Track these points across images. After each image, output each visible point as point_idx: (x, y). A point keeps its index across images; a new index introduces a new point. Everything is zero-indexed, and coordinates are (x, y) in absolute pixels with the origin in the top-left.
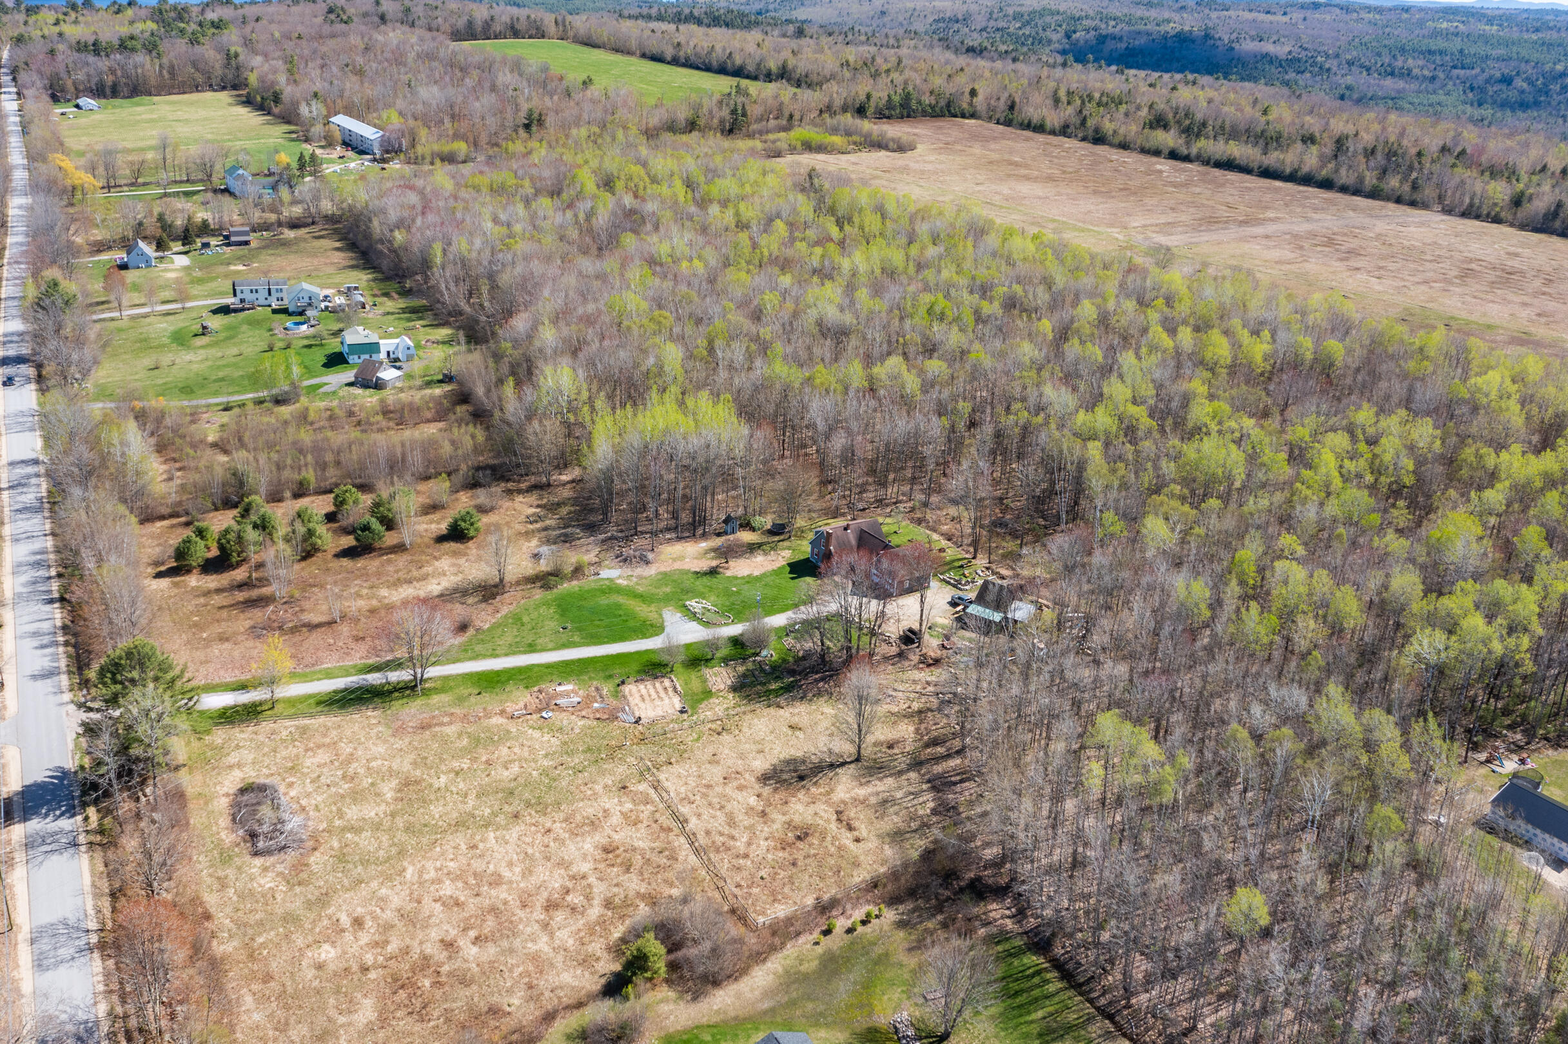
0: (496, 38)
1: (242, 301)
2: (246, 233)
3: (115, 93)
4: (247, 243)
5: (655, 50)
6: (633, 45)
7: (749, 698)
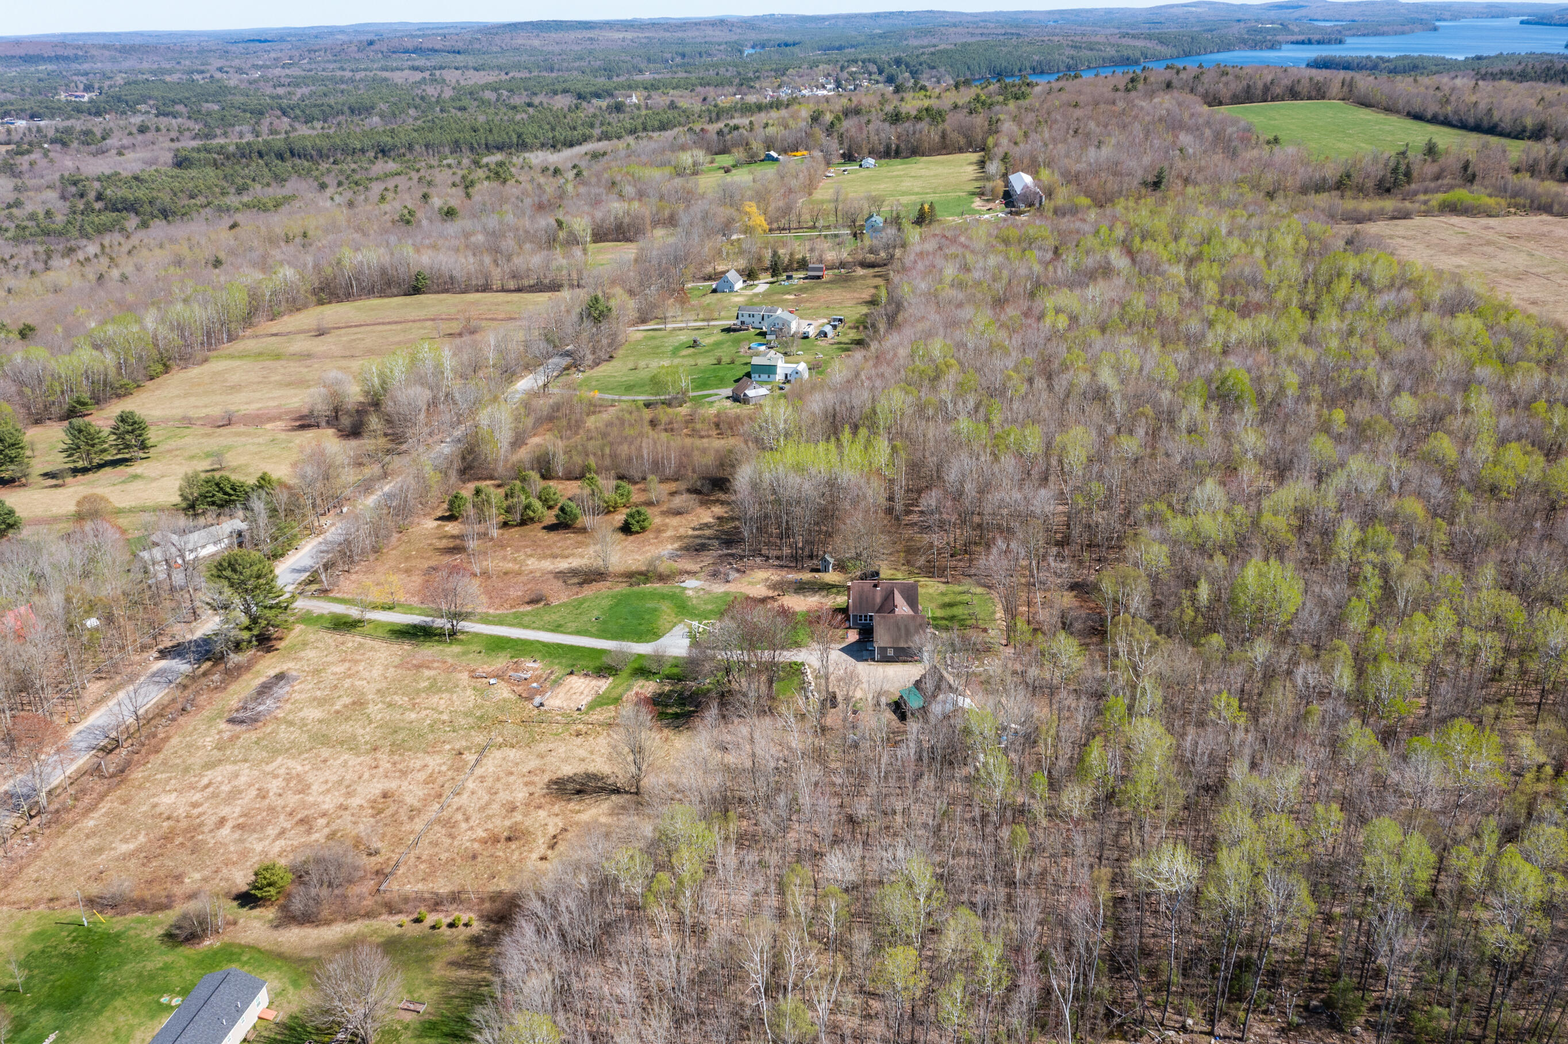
0: (1273, 100)
1: (743, 323)
2: (820, 269)
3: (897, 154)
4: (819, 277)
5: (1417, 106)
6: (1401, 104)
7: (661, 716)
